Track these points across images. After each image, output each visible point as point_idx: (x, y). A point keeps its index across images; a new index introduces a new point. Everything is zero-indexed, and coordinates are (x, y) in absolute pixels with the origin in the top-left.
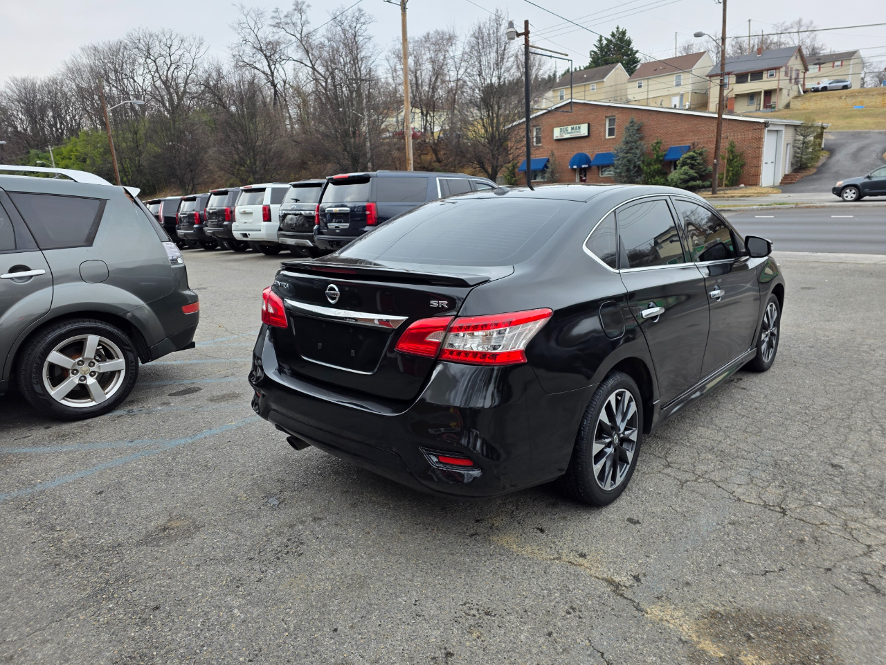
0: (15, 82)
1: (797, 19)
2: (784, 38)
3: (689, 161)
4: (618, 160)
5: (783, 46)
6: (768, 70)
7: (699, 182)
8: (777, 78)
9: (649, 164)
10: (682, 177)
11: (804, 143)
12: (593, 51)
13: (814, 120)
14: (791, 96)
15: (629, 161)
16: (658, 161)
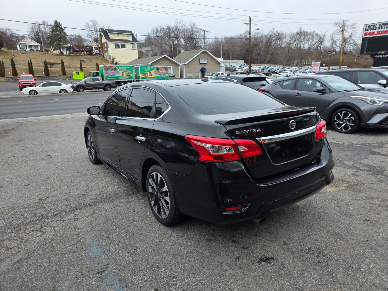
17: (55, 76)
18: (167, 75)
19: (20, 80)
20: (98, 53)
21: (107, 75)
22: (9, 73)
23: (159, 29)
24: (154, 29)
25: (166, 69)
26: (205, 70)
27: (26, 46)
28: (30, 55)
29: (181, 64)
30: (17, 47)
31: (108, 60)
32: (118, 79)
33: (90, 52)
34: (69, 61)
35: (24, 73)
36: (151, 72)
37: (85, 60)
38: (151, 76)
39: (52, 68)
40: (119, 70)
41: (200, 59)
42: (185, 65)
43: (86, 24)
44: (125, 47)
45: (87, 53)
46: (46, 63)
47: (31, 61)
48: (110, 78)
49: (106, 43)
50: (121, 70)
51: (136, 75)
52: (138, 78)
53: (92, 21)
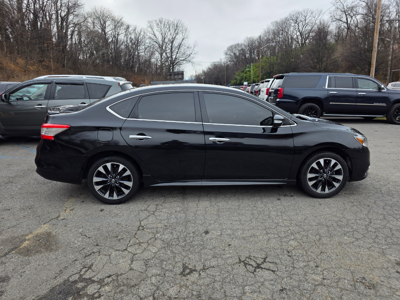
0: (248, 39)
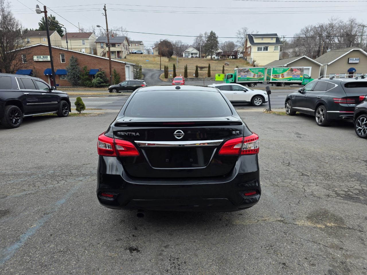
1: (121, 27)
2: (118, 32)
3: (99, 75)
4: (69, 73)
5: (117, 36)
6: (117, 44)
7: (104, 84)
8: (120, 47)
9: (83, 76)
10: (98, 81)
11: (136, 72)
12: (40, 23)
13: (139, 64)
14: (126, 54)
15: (74, 74)
16: (86, 74)
17: (202, 77)
18: (301, 76)
19: (174, 81)
20: (242, 57)
21: (240, 76)
22: (171, 76)
23: (310, 29)
24: (304, 29)
25: (302, 70)
26: (354, 71)
27: (189, 53)
28: (189, 61)
29: (322, 65)
30: (183, 55)
31: (249, 63)
32: (249, 80)
33: (235, 56)
34: (216, 65)
35: (181, 75)
36: (284, 73)
37: (229, 63)
38: (283, 77)
39: (202, 71)
40: (251, 72)
41: (349, 59)
42: (328, 65)
43: (238, 32)
44: (267, 50)
45: (233, 57)
46: (197, 67)
47: (187, 66)
48: (242, 79)
49: (250, 47)
50: (253, 72)
51: (268, 77)
52: (269, 79)
53: (243, 28)
